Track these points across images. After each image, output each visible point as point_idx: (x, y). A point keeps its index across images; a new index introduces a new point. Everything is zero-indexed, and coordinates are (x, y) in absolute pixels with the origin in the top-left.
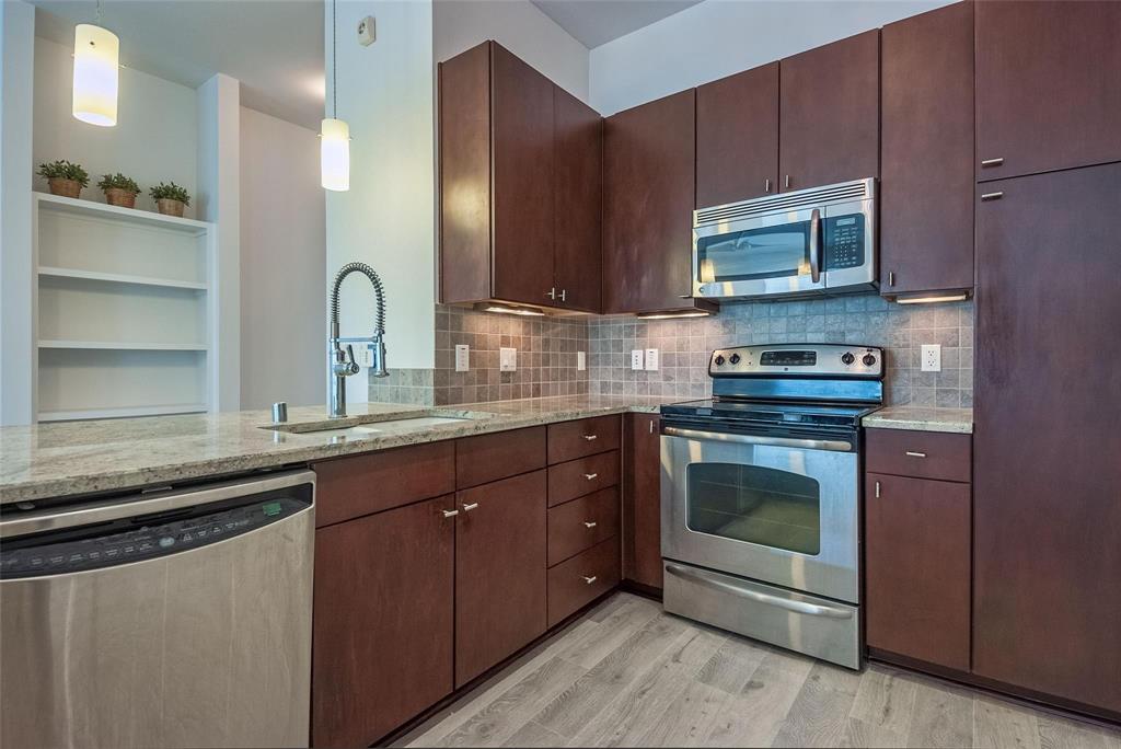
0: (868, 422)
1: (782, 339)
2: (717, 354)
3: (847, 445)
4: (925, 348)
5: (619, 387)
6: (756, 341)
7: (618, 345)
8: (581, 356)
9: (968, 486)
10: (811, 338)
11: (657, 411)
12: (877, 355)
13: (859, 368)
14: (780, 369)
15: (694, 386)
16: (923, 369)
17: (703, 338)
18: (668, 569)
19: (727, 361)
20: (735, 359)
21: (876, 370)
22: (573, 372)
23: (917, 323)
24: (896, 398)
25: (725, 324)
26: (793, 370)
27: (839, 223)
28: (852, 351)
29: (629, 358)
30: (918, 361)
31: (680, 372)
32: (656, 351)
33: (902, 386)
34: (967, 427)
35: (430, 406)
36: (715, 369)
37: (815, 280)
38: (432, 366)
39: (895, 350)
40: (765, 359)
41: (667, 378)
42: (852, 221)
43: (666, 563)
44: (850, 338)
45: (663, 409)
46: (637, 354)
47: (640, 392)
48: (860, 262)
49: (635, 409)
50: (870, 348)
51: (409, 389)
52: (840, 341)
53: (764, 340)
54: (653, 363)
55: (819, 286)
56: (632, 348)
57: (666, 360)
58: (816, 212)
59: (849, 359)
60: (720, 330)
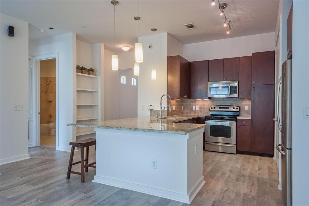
0: (238, 118)
1: (222, 104)
2: (211, 107)
3: (235, 121)
4: (245, 106)
6: (218, 105)
7: (190, 105)
8: (182, 107)
9: (250, 127)
10: (227, 104)
11: (204, 117)
12: (238, 108)
13: (235, 110)
14: (223, 110)
15: (206, 113)
16: (245, 110)
17: (207, 104)
18: (206, 143)
19: (213, 108)
20: (215, 108)
21: (238, 110)
22: (181, 110)
23: (244, 103)
24: (241, 115)
25: (212, 101)
26: (225, 110)
27: (233, 87)
28: (235, 107)
29: (192, 107)
31: (203, 110)
32: (198, 106)
33: (242, 113)
34: (251, 119)
36: (211, 110)
37: (229, 96)
38: (167, 109)
39: (241, 107)
40: (220, 108)
41: (200, 111)
42: (235, 87)
43: (206, 142)
44: (234, 105)
46: (194, 107)
47: (195, 114)
48: (236, 94)
50: (237, 106)
52: (232, 105)
53: (219, 104)
54: (198, 108)
56: (193, 105)
57: (200, 108)
58: (230, 85)
59: (234, 108)
60: (211, 102)
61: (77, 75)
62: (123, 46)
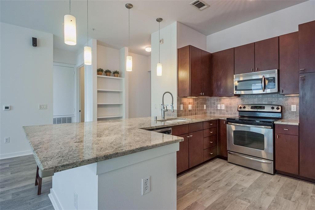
0: (275, 122)
1: (256, 103)
2: (240, 106)
3: (271, 127)
4: (292, 106)
5: (214, 113)
6: (250, 103)
7: (214, 103)
8: (205, 106)
9: (298, 136)
10: (264, 103)
12: (280, 107)
13: (275, 110)
14: (256, 110)
15: (234, 113)
16: (292, 111)
17: (236, 102)
18: (229, 153)
19: (242, 108)
20: (244, 107)
21: (279, 111)
22: (203, 109)
23: (290, 100)
24: (285, 117)
25: (242, 99)
26: (259, 110)
27: (269, 79)
28: (274, 106)
29: (217, 106)
30: (290, 109)
31: (230, 110)
32: (224, 105)
33: (286, 115)
34: (297, 124)
35: (176, 117)
36: (239, 110)
37: (264, 91)
38: (176, 109)
39: (285, 106)
40: (252, 108)
41: (227, 111)
42: (272, 79)
43: (228, 152)
44: (274, 103)
45: (227, 119)
46: (219, 106)
47: (220, 114)
48: (274, 87)
49: (220, 119)
50: (278, 106)
51: (171, 114)
52: (271, 104)
53: (252, 103)
54: (223, 107)
55: (265, 92)
56: (218, 104)
57: (227, 107)
58: (264, 76)
59: (273, 108)
60: (240, 101)
61: (98, 77)
62: (146, 47)
